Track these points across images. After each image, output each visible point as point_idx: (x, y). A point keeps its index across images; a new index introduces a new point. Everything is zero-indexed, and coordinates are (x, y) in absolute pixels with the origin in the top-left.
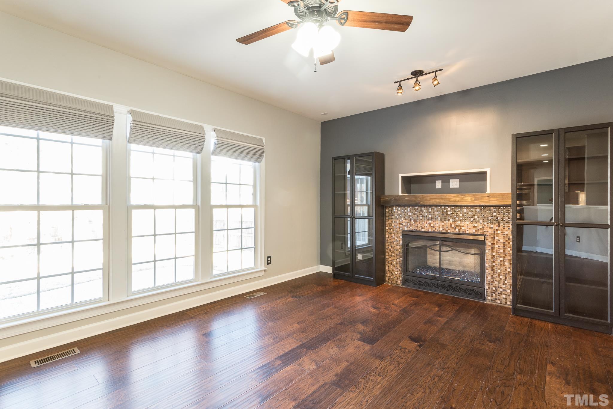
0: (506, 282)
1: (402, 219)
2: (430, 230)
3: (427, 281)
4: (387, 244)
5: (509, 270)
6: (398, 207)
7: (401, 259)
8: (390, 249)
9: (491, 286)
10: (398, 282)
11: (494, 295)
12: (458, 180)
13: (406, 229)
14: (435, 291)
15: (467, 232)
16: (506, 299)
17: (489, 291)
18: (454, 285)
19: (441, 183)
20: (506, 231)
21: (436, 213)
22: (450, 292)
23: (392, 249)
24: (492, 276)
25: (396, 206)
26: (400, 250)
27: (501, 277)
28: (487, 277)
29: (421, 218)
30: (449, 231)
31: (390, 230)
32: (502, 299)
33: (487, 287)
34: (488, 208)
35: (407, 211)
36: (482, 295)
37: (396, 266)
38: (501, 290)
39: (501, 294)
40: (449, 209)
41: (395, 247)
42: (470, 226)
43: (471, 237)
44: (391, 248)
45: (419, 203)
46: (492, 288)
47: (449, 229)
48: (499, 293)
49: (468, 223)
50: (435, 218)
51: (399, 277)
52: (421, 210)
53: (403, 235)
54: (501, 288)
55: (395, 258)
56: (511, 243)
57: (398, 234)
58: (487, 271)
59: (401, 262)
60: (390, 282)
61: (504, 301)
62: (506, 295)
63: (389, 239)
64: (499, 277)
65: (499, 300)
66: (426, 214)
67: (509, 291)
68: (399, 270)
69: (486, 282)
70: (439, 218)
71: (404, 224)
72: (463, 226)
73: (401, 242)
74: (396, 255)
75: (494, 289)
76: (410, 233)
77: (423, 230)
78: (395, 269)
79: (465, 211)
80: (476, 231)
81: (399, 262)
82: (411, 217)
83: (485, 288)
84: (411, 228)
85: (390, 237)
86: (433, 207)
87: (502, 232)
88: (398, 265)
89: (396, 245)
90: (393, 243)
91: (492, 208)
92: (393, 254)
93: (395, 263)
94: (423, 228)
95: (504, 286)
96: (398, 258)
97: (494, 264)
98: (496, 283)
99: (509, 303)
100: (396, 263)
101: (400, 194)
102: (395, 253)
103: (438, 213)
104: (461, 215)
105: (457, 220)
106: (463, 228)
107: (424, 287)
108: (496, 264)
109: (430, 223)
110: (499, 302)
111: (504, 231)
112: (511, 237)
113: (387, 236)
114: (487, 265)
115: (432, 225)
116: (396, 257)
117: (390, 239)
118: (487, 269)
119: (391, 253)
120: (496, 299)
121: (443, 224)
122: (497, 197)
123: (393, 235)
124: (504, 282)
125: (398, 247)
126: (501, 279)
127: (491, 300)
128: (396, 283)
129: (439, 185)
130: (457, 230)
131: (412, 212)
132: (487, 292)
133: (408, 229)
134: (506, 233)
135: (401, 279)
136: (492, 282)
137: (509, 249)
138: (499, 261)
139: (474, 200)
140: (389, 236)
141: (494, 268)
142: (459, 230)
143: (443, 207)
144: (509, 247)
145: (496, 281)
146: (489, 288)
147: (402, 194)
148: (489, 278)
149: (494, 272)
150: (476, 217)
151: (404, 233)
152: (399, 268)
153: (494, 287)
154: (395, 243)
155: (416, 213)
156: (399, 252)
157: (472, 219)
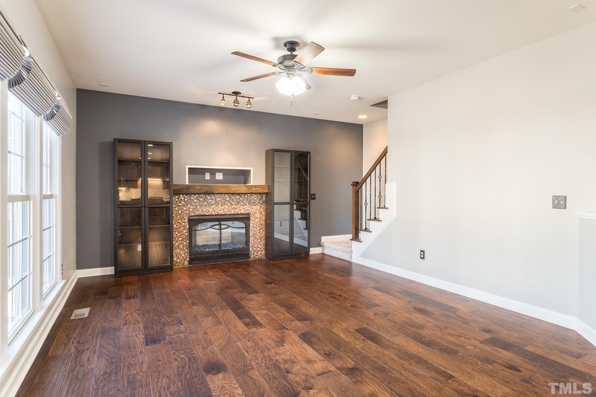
0: (261, 243)
1: (189, 206)
2: (213, 214)
3: (210, 255)
4: (174, 230)
5: (262, 235)
6: (184, 195)
7: (188, 241)
8: (177, 235)
9: (253, 248)
10: (185, 263)
11: (255, 253)
12: (222, 174)
13: (192, 215)
14: (217, 262)
15: (239, 213)
16: (261, 254)
17: (252, 251)
18: (230, 254)
19: (209, 175)
20: (261, 209)
21: (218, 199)
22: (228, 259)
23: (178, 235)
24: (254, 241)
25: (183, 194)
26: (186, 234)
27: (259, 240)
28: (251, 242)
29: (206, 204)
30: (227, 213)
31: (177, 216)
32: (259, 254)
33: (251, 249)
34: (251, 195)
35: (194, 198)
36: (247, 255)
37: (183, 249)
38: (259, 249)
39: (259, 251)
40: (227, 196)
41: (182, 231)
42: (241, 208)
43: (242, 216)
44: (178, 233)
45: (209, 191)
46: (254, 249)
47: (227, 212)
48: (257, 251)
49: (239, 206)
50: (217, 204)
51: (186, 258)
52: (206, 198)
53: (189, 220)
54: (259, 247)
55: (182, 242)
56: (264, 217)
57: (185, 219)
58: (251, 238)
59: (188, 245)
60: (176, 265)
61: (260, 256)
62: (261, 251)
63: (175, 226)
64: (257, 241)
65: (257, 255)
66: (210, 201)
67: (262, 248)
68: (186, 252)
69: (250, 246)
70: (220, 203)
71: (191, 210)
72: (237, 209)
73: (188, 227)
74: (183, 239)
75: (255, 249)
76: (196, 217)
77: (207, 214)
78: (181, 252)
79: (238, 197)
80: (245, 211)
81: (186, 245)
82: (197, 204)
83: (249, 250)
84: (197, 213)
85: (177, 223)
86: (216, 195)
87: (259, 211)
88: (185, 248)
89: (183, 230)
90: (180, 228)
91: (254, 195)
92: (180, 239)
93: (181, 246)
94: (207, 212)
95: (260, 246)
96: (185, 242)
97: (255, 233)
98: (256, 245)
99: (262, 256)
100: (183, 246)
101: (187, 183)
102: (182, 237)
103: (219, 199)
104: (236, 200)
105: (233, 205)
106: (237, 210)
107: (208, 261)
108: (256, 233)
109: (213, 208)
110: (257, 257)
111: (260, 210)
112: (264, 213)
113: (174, 223)
114: (251, 234)
115: (215, 209)
116: (183, 240)
117: (177, 225)
118: (251, 237)
119: (178, 238)
120: (256, 256)
121: (223, 208)
122: (260, 188)
123: (180, 221)
124: (260, 243)
125: (185, 231)
126: (259, 242)
127: (254, 257)
128: (183, 264)
129: (208, 176)
130: (233, 212)
131: (198, 200)
132: (251, 252)
133: (194, 214)
134: (261, 211)
135: (188, 259)
136: (254, 245)
137: (263, 221)
138: (257, 230)
139: (248, 190)
140: (175, 222)
141: (255, 235)
142: (234, 211)
143: (223, 195)
144: (263, 220)
145: (256, 243)
146: (252, 249)
147: (188, 184)
148: (252, 242)
149: (255, 238)
150: (245, 202)
151: (191, 218)
152: (186, 251)
153: (255, 248)
154: (182, 228)
155: (201, 200)
156: (186, 236)
157: (242, 203)
